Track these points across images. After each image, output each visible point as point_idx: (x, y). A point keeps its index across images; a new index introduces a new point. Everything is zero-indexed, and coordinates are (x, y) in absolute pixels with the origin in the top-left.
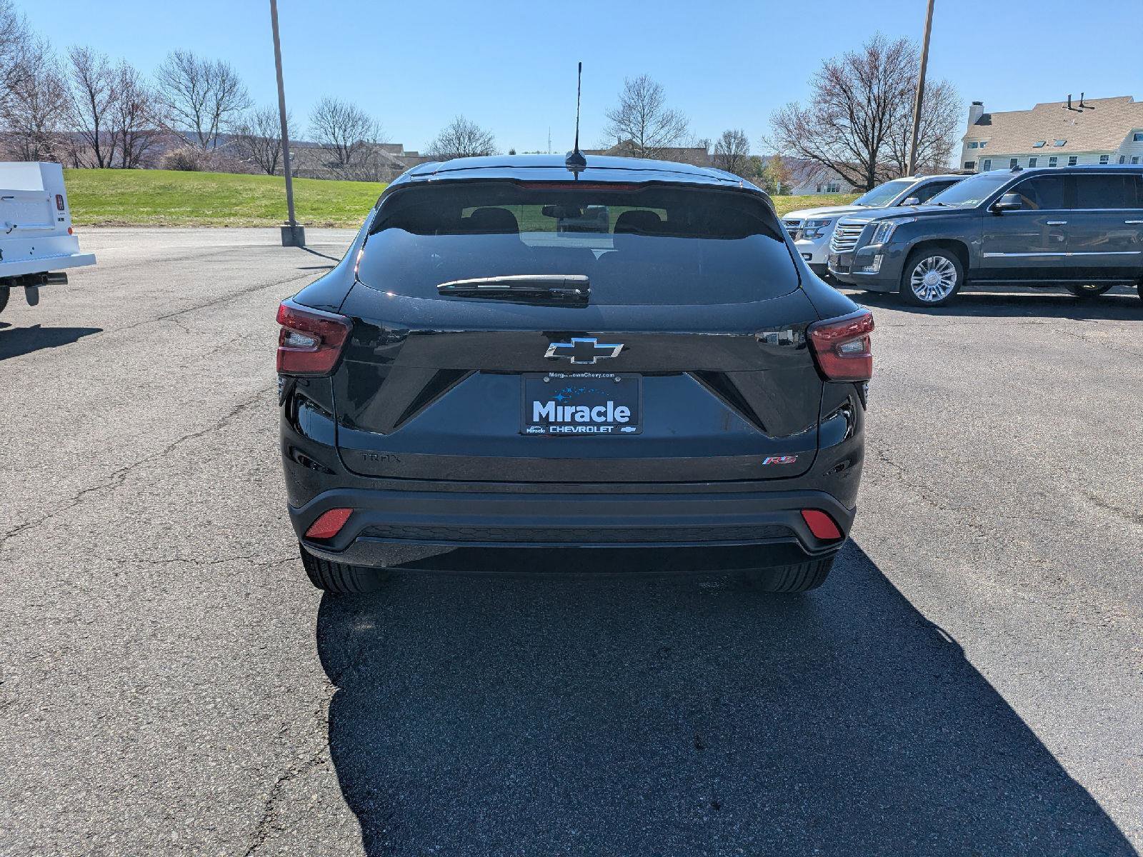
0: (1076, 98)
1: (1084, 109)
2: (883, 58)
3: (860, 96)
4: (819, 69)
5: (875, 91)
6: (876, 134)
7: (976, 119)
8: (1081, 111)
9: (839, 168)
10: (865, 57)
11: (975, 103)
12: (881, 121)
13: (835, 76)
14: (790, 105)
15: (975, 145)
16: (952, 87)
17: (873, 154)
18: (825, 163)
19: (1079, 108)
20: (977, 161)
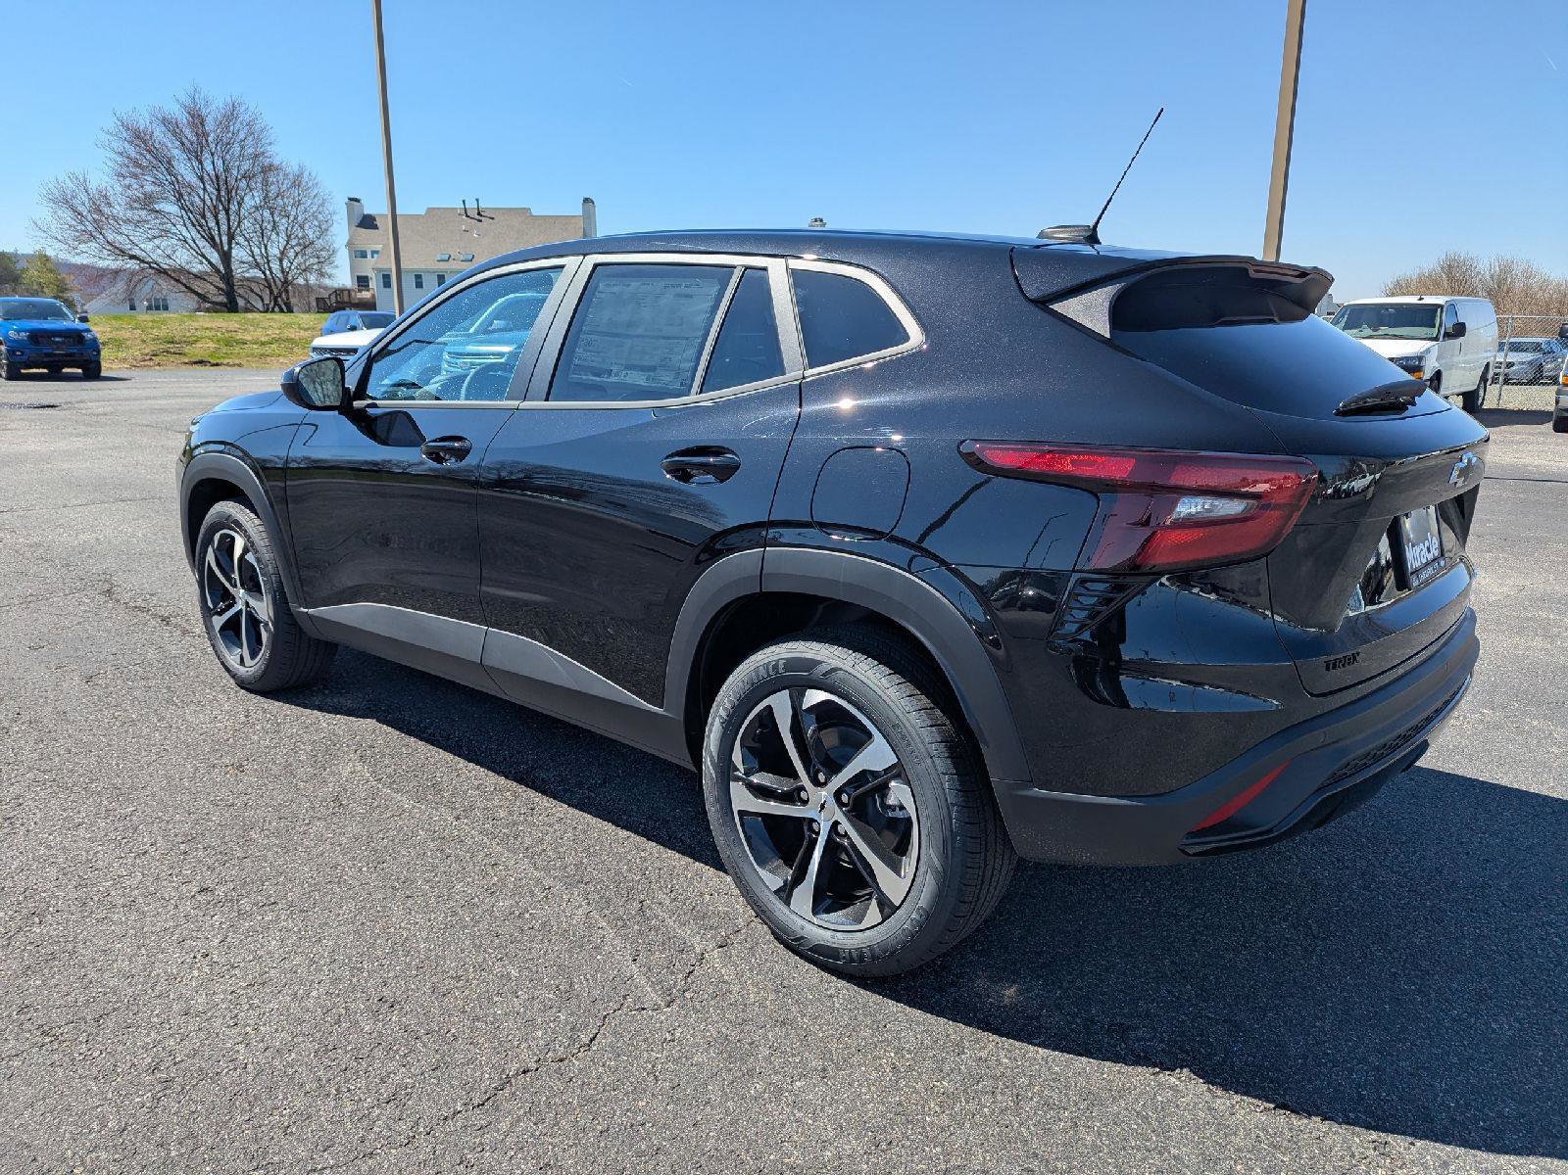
0: (471, 205)
1: (483, 219)
2: (210, 126)
3: (185, 170)
4: (111, 123)
5: (209, 167)
6: (224, 228)
7: (357, 221)
8: (480, 221)
9: (176, 276)
10: (183, 118)
11: (351, 199)
12: (227, 211)
13: (139, 137)
14: (73, 177)
15: (364, 255)
16: (314, 174)
17: (226, 257)
18: (151, 267)
19: (477, 217)
20: (371, 274)
